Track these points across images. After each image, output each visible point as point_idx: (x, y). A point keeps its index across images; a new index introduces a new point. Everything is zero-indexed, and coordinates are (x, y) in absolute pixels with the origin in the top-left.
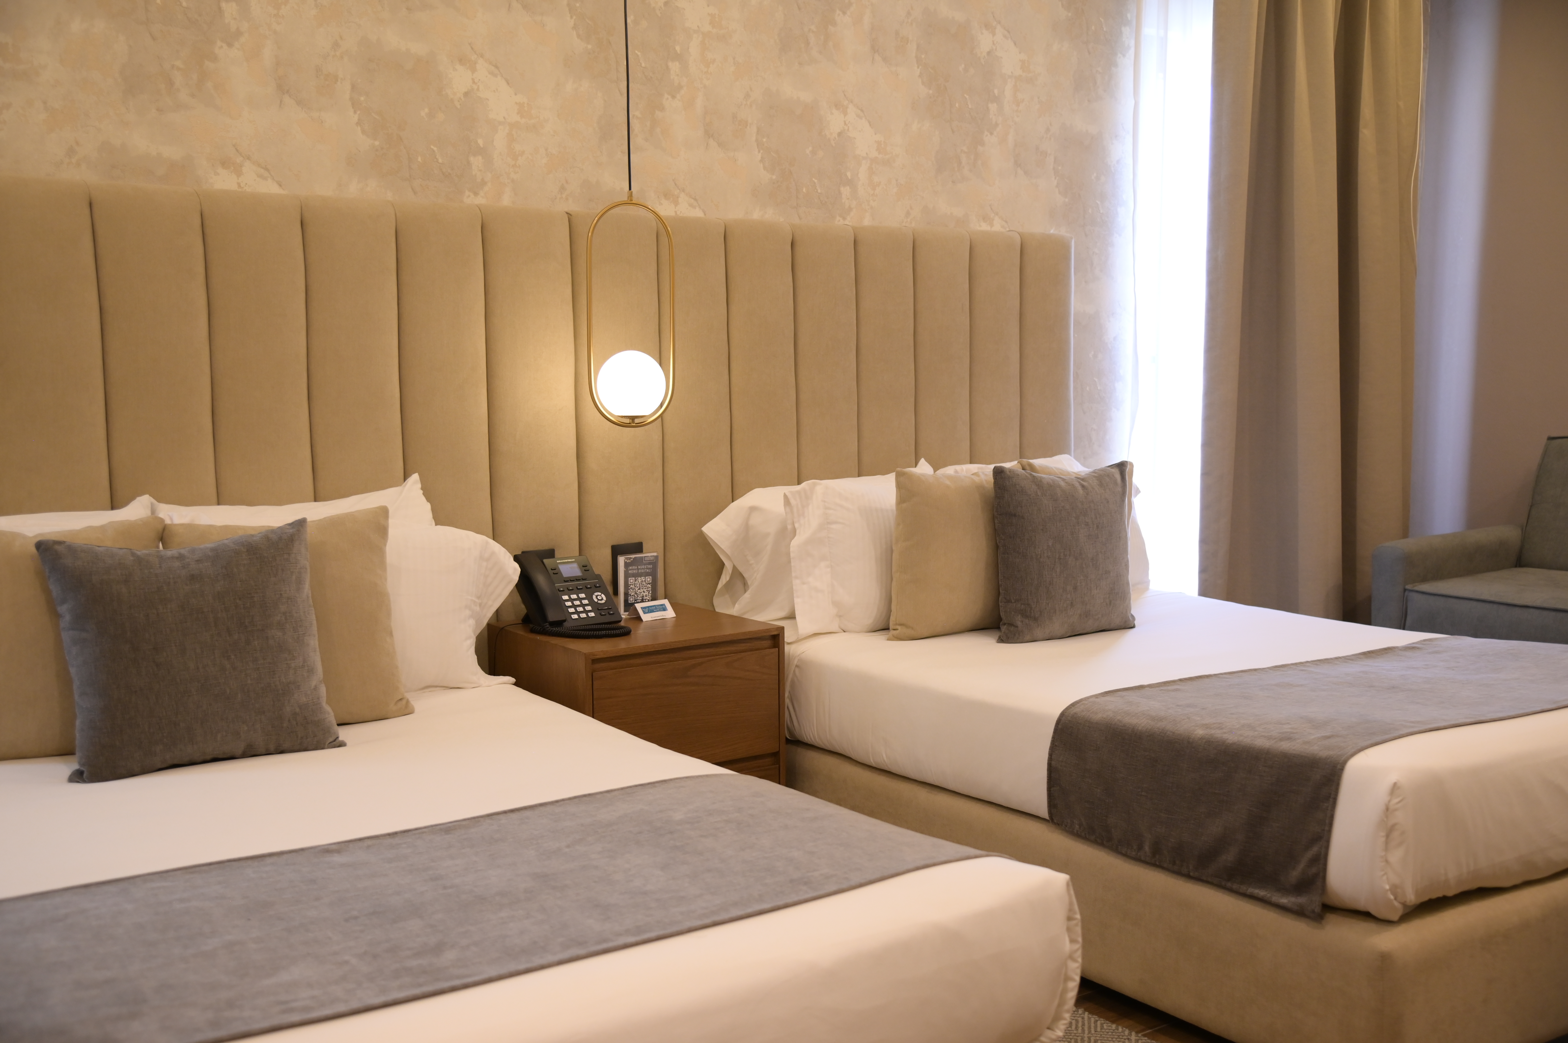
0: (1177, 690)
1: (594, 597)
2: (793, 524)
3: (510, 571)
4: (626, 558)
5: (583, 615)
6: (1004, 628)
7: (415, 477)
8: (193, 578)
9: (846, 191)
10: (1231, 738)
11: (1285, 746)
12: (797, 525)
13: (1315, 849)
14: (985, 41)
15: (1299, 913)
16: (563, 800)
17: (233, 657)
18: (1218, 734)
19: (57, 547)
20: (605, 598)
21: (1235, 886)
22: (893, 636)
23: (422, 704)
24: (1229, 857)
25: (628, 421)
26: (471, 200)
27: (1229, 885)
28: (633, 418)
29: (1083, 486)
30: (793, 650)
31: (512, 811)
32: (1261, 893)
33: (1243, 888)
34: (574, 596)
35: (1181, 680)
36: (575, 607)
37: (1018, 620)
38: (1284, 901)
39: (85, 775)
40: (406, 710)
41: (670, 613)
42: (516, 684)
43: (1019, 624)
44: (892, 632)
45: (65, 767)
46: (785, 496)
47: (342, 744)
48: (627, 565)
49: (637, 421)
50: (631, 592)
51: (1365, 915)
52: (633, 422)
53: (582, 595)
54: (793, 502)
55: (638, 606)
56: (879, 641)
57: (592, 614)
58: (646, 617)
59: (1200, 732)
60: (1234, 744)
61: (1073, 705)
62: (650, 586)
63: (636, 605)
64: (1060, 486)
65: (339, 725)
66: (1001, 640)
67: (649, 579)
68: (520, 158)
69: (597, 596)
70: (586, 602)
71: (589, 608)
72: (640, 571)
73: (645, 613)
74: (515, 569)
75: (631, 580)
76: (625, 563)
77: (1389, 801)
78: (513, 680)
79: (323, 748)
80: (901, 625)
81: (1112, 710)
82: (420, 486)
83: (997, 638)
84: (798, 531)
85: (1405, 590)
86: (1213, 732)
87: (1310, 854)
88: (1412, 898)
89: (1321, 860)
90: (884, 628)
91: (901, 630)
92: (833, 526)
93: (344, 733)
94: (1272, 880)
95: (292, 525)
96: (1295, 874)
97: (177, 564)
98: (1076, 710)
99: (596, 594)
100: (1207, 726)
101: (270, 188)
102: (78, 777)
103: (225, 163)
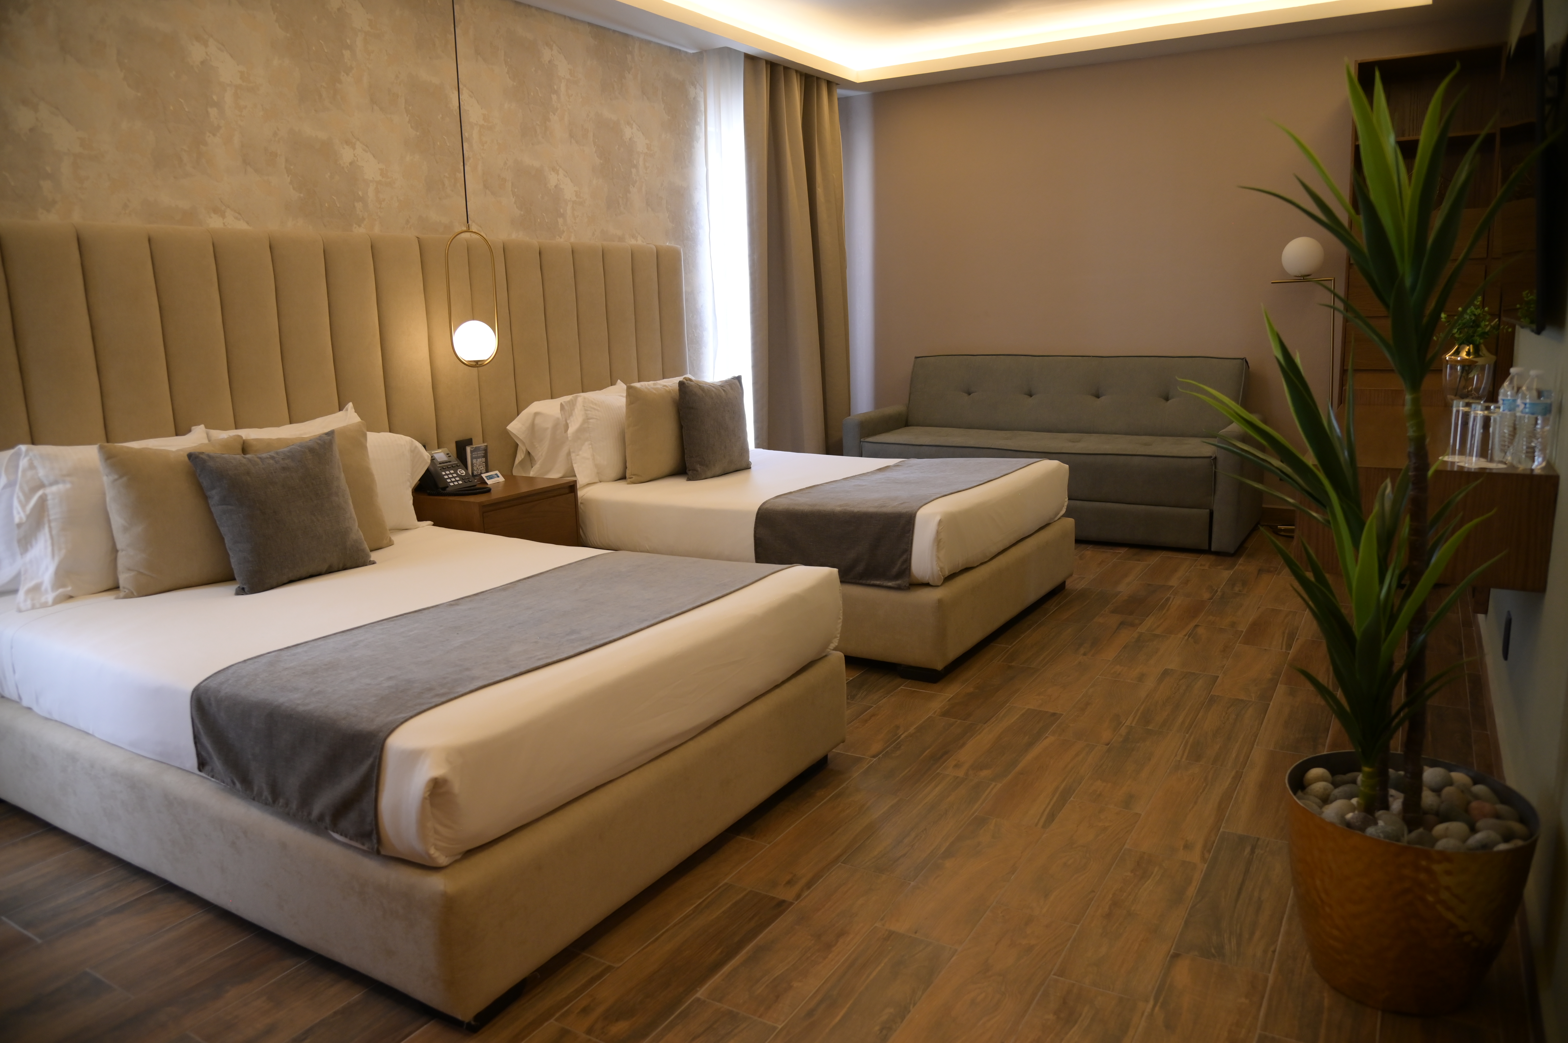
0: (809, 492)
1: (458, 472)
2: (566, 421)
3: (426, 458)
4: (471, 448)
5: (456, 483)
6: (690, 473)
7: (350, 405)
8: (284, 469)
9: (560, 220)
10: (856, 510)
11: (884, 510)
12: (568, 422)
13: (904, 557)
14: (628, 132)
15: (899, 588)
16: (550, 570)
17: (316, 514)
18: (849, 509)
19: (201, 456)
20: (464, 472)
21: (864, 582)
22: (631, 481)
23: (397, 538)
24: (860, 568)
25: (474, 364)
26: (360, 231)
27: (861, 581)
28: (477, 362)
29: (724, 390)
30: (582, 493)
31: (528, 578)
32: (878, 583)
33: (868, 582)
34: (448, 472)
35: (807, 488)
36: (450, 478)
37: (698, 467)
38: (890, 584)
39: (246, 590)
40: (390, 544)
41: (501, 479)
42: (433, 525)
43: (699, 469)
44: (629, 480)
45: (231, 588)
46: (561, 404)
47: (374, 563)
48: (472, 452)
49: (479, 363)
50: (475, 468)
51: (927, 585)
52: (477, 364)
53: (452, 472)
54: (566, 408)
55: (484, 476)
56: (622, 485)
57: (460, 482)
58: (490, 482)
59: (838, 509)
60: (858, 512)
61: (764, 504)
62: (484, 464)
63: (482, 475)
64: (713, 391)
65: (371, 551)
66: (689, 479)
67: (484, 460)
68: (383, 203)
69: (460, 471)
70: (455, 475)
71: (458, 479)
72: (479, 455)
73: (488, 480)
74: (428, 456)
75: (474, 461)
76: (471, 450)
77: (938, 528)
78: (432, 523)
79: (366, 565)
80: (634, 475)
81: (784, 504)
82: (354, 410)
83: (686, 479)
84: (569, 425)
85: (861, 441)
86: (845, 508)
87: (902, 560)
88: (947, 573)
89: (908, 561)
90: (623, 478)
91: (634, 478)
92: (591, 421)
93: (374, 556)
94: (884, 575)
95: (327, 434)
96: (895, 570)
97: (271, 461)
98: (767, 506)
99: (459, 470)
100: (840, 506)
101: (241, 226)
102: (241, 591)
103: (216, 210)
